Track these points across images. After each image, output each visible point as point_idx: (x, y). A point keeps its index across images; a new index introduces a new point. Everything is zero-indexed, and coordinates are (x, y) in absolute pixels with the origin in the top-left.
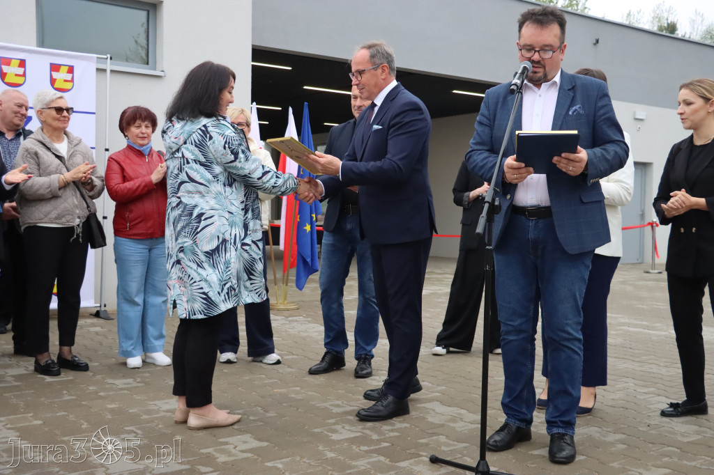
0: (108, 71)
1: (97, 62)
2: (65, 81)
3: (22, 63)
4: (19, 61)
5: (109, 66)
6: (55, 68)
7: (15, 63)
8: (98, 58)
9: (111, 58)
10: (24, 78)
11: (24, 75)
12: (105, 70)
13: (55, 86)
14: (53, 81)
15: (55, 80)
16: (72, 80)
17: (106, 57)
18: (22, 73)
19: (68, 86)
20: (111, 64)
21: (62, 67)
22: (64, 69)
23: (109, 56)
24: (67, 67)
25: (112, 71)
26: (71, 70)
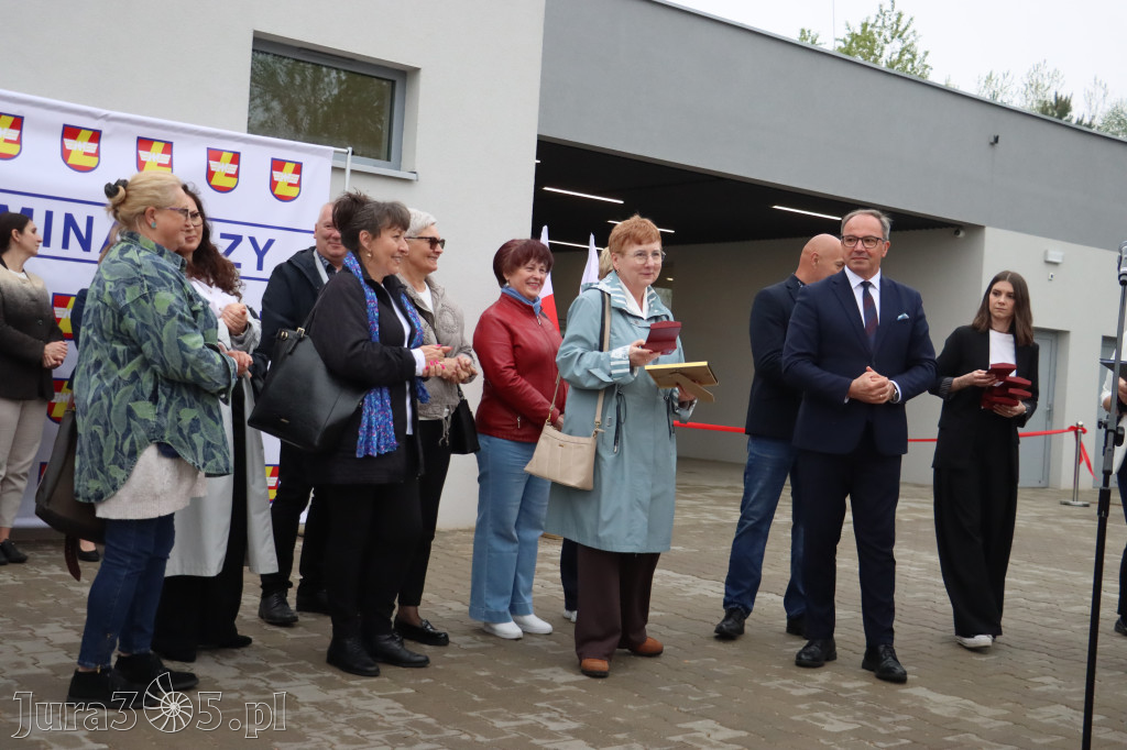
0: (348, 172)
1: (334, 158)
2: (290, 185)
3: (236, 158)
4: (231, 155)
5: (350, 163)
6: (278, 165)
7: (227, 157)
8: (335, 152)
9: (353, 153)
10: (235, 179)
11: (236, 175)
12: (343, 170)
13: (277, 192)
14: (273, 184)
15: (277, 182)
16: (299, 185)
17: (346, 151)
18: (234, 173)
19: (292, 192)
20: (352, 161)
21: (287, 164)
22: (289, 167)
23: (350, 149)
24: (294, 165)
25: (353, 172)
26: (298, 169)
